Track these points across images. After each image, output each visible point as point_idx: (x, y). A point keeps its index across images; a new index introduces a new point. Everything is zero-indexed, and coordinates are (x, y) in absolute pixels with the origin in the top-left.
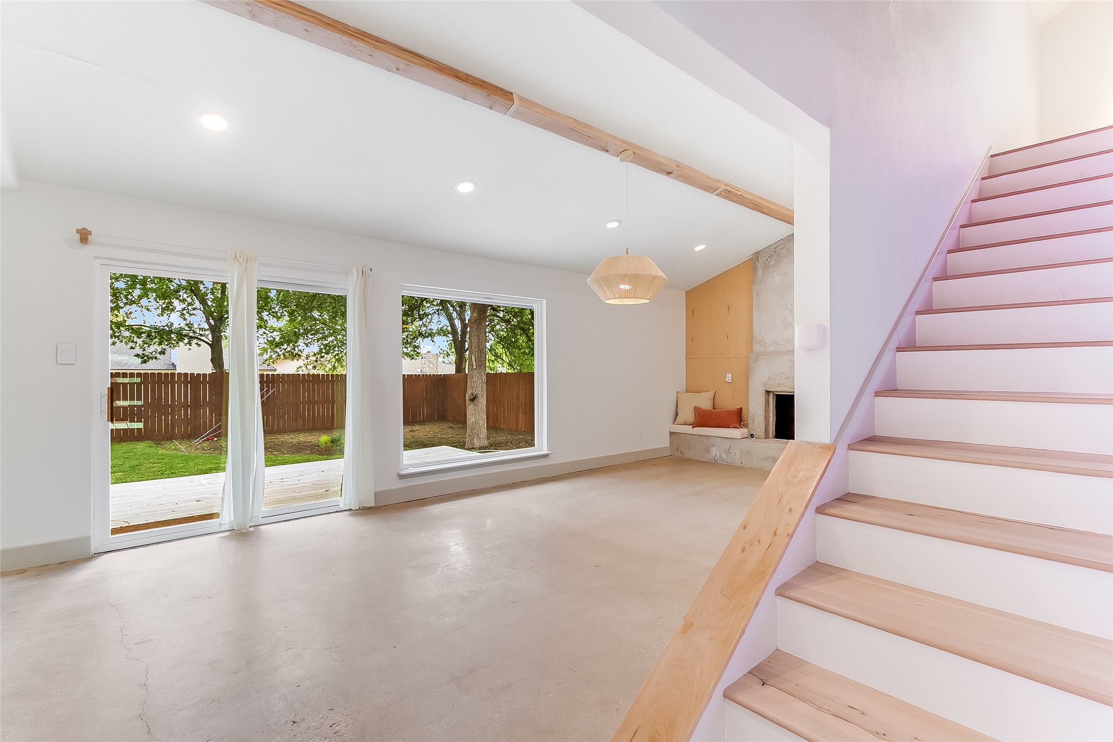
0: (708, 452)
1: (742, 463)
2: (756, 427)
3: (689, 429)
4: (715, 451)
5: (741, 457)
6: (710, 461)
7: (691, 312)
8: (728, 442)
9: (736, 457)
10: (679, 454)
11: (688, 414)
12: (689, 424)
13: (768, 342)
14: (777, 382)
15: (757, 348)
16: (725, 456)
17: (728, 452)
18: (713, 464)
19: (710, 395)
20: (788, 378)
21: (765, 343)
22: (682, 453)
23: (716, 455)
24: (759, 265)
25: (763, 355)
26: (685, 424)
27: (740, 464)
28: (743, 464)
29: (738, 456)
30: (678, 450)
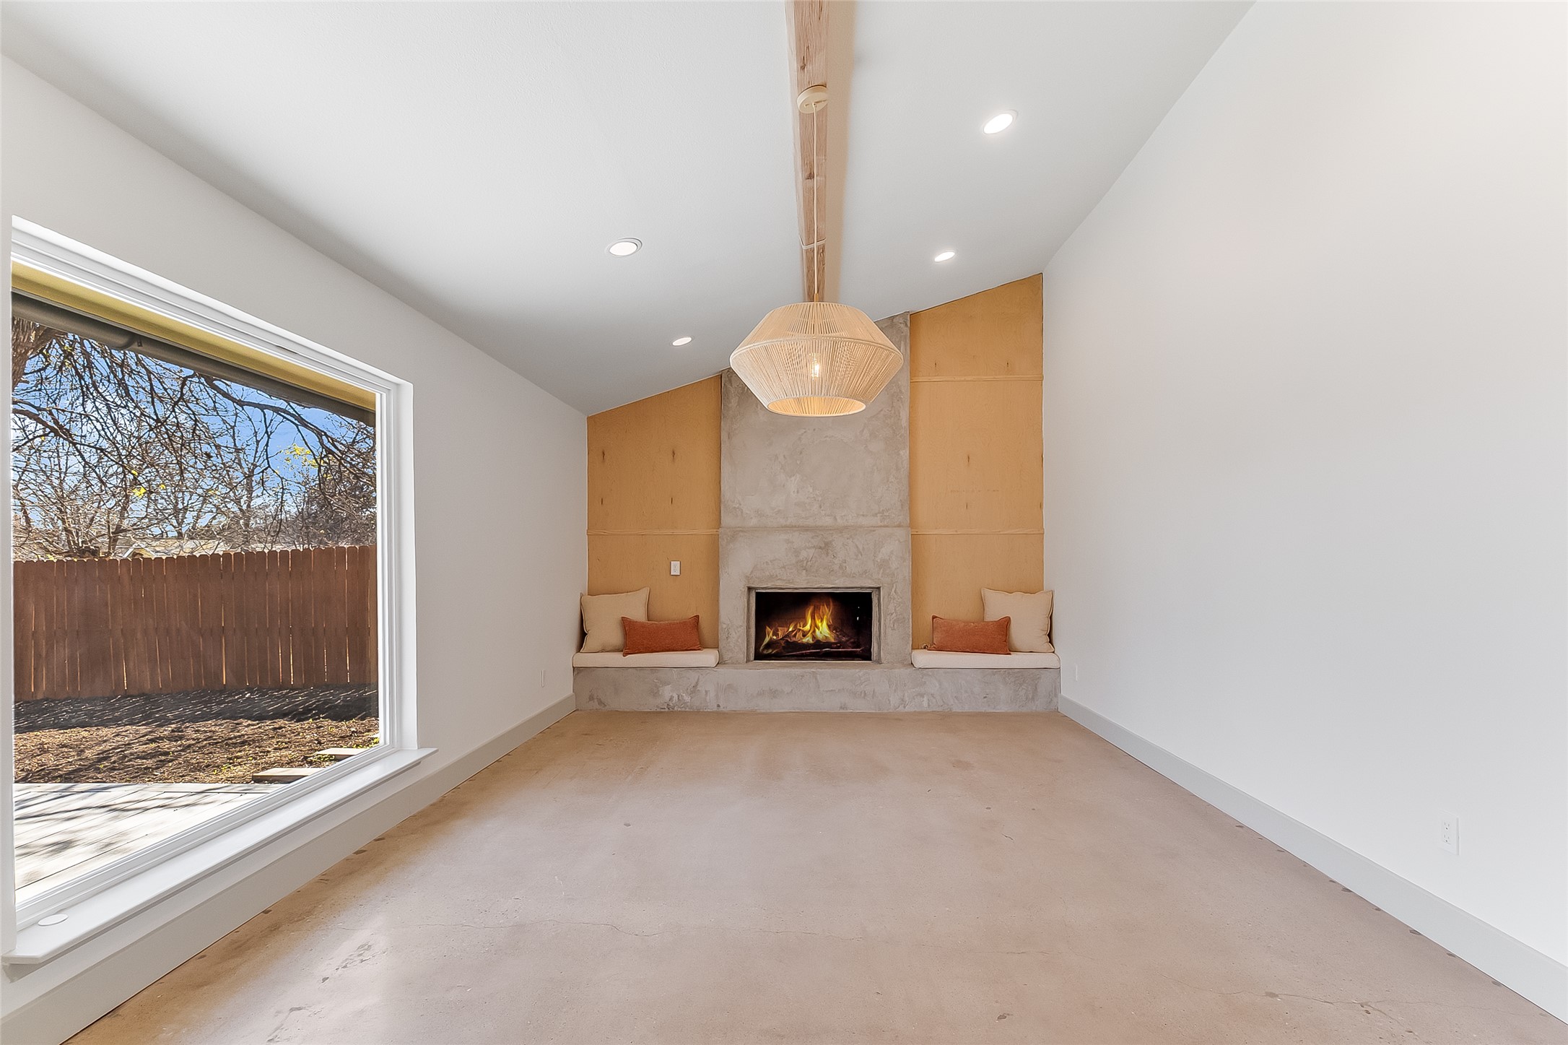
0: (655, 693)
1: (719, 706)
2: (732, 645)
3: (617, 659)
4: (668, 693)
5: (717, 696)
6: (658, 710)
7: (599, 454)
8: (693, 676)
9: (708, 698)
10: (595, 705)
11: (606, 630)
12: (610, 648)
13: (748, 512)
14: (767, 573)
15: (727, 520)
16: (687, 699)
17: (694, 690)
18: (669, 714)
19: (643, 595)
20: (784, 567)
21: (742, 512)
22: (600, 702)
23: (671, 699)
24: (732, 390)
25: (742, 531)
26: (603, 651)
27: (715, 709)
28: (722, 707)
29: (712, 694)
30: (591, 698)
